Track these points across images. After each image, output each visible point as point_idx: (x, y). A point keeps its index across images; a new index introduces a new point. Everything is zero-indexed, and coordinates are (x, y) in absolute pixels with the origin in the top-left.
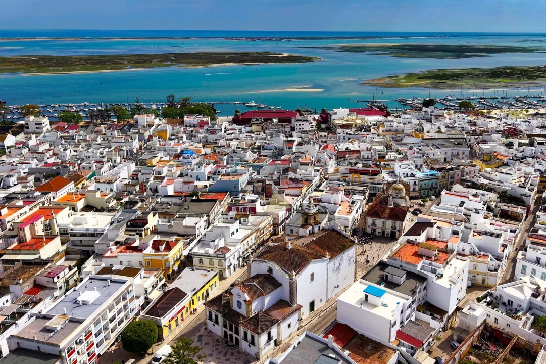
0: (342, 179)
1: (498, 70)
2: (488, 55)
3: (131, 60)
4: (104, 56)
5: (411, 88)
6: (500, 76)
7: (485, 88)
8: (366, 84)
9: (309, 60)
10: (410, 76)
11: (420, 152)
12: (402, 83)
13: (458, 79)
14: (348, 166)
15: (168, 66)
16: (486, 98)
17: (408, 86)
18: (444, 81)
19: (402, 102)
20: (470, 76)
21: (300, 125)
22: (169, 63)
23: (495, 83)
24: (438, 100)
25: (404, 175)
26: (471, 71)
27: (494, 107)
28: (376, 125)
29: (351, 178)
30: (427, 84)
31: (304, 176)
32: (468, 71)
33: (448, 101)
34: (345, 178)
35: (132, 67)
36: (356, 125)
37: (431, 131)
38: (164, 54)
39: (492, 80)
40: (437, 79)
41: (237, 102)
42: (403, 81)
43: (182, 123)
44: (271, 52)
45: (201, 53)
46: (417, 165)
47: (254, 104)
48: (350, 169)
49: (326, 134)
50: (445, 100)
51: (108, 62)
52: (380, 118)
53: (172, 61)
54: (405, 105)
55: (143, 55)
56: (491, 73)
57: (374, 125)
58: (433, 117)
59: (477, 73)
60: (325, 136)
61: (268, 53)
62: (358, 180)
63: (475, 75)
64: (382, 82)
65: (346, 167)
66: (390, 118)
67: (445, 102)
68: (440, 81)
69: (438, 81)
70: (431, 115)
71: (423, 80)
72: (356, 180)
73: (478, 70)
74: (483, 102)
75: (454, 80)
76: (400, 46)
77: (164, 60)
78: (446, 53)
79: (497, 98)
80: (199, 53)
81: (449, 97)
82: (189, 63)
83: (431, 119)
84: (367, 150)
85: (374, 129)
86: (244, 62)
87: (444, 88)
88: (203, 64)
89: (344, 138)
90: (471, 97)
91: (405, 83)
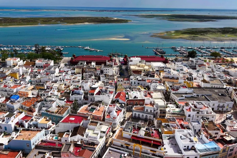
0: (125, 146)
1: (225, 29)
2: (217, 20)
3: (43, 20)
4: (32, 18)
5: (179, 39)
6: (228, 33)
7: (222, 41)
8: (154, 36)
9: (126, 21)
10: (177, 32)
11: (196, 109)
12: (173, 36)
13: (204, 34)
14: (131, 132)
15: (58, 23)
16: (224, 48)
17: (176, 38)
18: (197, 35)
19: (174, 49)
20: (211, 32)
21: (106, 70)
22: (59, 22)
23: (226, 37)
24: (195, 48)
25: (185, 148)
26: (211, 29)
27: (231, 55)
28: (159, 71)
29: (133, 146)
30: (187, 37)
31: (90, 138)
32: (209, 29)
33: (201, 49)
34: (128, 146)
35: (41, 24)
36: (144, 71)
37: (198, 78)
38: (59, 18)
39: (224, 35)
40: (192, 34)
41: (80, 47)
42: (174, 35)
43: (34, 65)
44: (109, 17)
45: (76, 17)
46: (195, 130)
47: (89, 48)
48: (133, 136)
49: (122, 80)
50: (199, 48)
51: (32, 21)
52: (161, 64)
53: (61, 21)
54: (176, 51)
55: (50, 18)
56: (222, 31)
57: (157, 71)
58: (197, 65)
59: (214, 31)
60: (122, 81)
61: (107, 18)
62: (140, 149)
63: (213, 32)
64: (162, 35)
65: (130, 133)
66: (168, 65)
67: (200, 50)
68: (194, 35)
69: (193, 35)
70: (196, 64)
71: (184, 34)
72: (138, 149)
73: (214, 29)
74: (223, 51)
75: (202, 35)
76: (171, 15)
77: (57, 21)
78: (194, 19)
79: (231, 48)
80: (75, 17)
81: (202, 47)
82: (68, 22)
83: (195, 66)
84: (151, 103)
85: (157, 74)
86: (94, 22)
87: (197, 40)
88: (74, 23)
89: (135, 83)
90: (215, 47)
91: (175, 36)
